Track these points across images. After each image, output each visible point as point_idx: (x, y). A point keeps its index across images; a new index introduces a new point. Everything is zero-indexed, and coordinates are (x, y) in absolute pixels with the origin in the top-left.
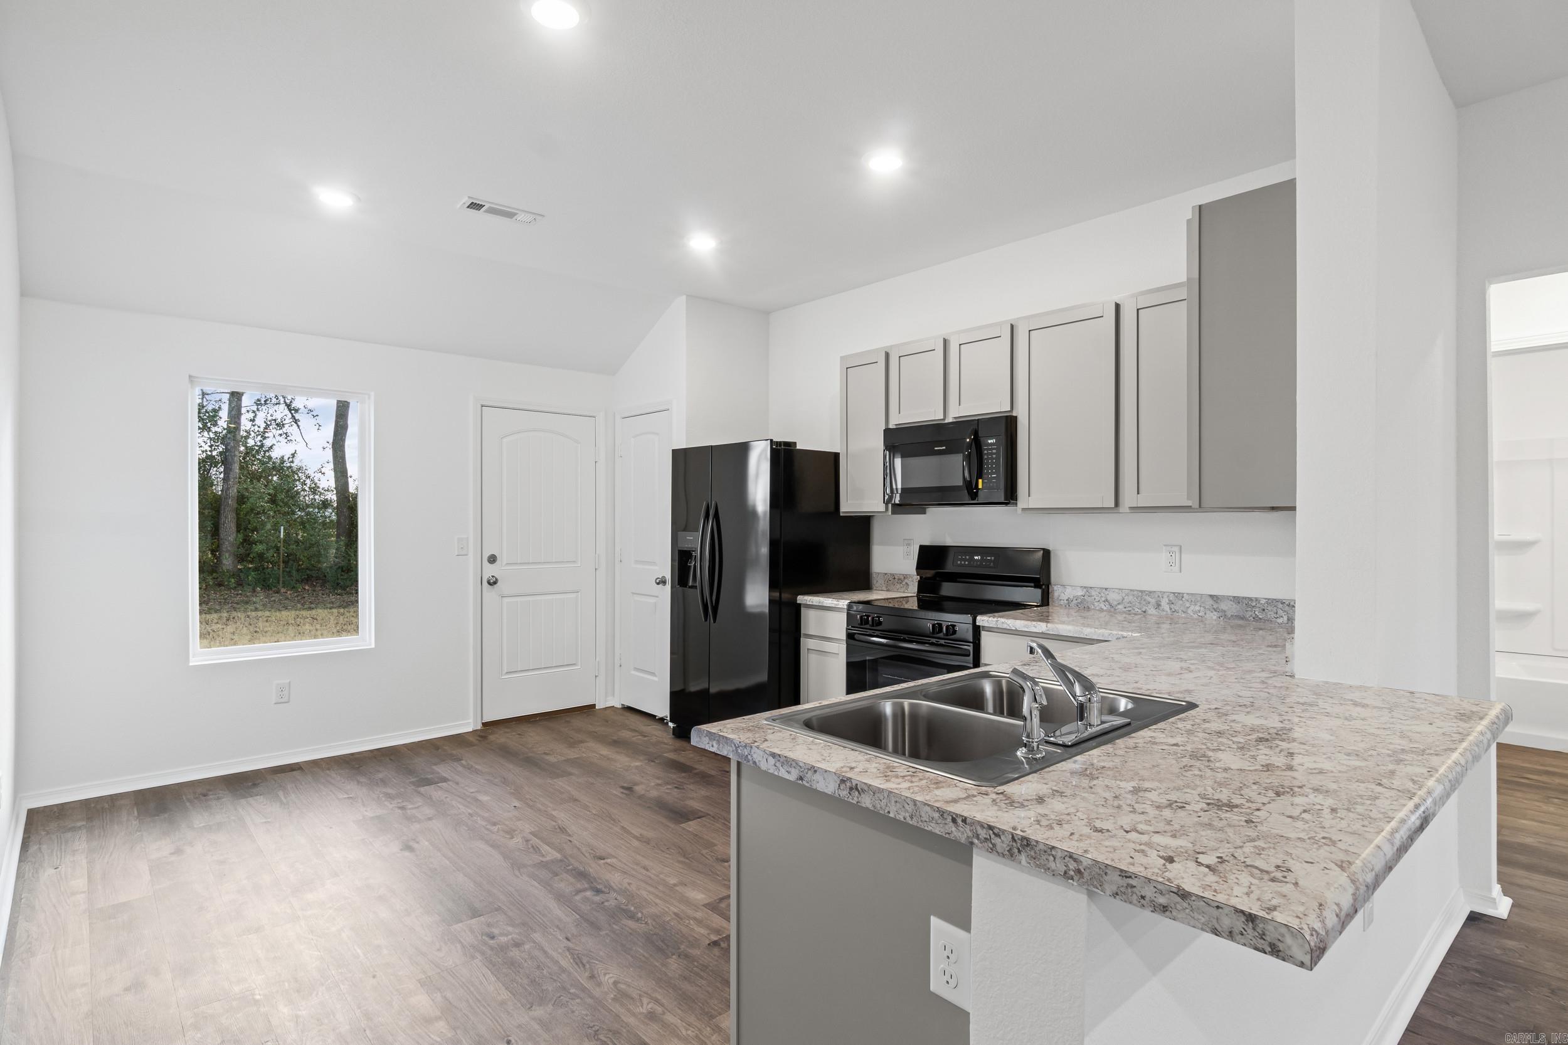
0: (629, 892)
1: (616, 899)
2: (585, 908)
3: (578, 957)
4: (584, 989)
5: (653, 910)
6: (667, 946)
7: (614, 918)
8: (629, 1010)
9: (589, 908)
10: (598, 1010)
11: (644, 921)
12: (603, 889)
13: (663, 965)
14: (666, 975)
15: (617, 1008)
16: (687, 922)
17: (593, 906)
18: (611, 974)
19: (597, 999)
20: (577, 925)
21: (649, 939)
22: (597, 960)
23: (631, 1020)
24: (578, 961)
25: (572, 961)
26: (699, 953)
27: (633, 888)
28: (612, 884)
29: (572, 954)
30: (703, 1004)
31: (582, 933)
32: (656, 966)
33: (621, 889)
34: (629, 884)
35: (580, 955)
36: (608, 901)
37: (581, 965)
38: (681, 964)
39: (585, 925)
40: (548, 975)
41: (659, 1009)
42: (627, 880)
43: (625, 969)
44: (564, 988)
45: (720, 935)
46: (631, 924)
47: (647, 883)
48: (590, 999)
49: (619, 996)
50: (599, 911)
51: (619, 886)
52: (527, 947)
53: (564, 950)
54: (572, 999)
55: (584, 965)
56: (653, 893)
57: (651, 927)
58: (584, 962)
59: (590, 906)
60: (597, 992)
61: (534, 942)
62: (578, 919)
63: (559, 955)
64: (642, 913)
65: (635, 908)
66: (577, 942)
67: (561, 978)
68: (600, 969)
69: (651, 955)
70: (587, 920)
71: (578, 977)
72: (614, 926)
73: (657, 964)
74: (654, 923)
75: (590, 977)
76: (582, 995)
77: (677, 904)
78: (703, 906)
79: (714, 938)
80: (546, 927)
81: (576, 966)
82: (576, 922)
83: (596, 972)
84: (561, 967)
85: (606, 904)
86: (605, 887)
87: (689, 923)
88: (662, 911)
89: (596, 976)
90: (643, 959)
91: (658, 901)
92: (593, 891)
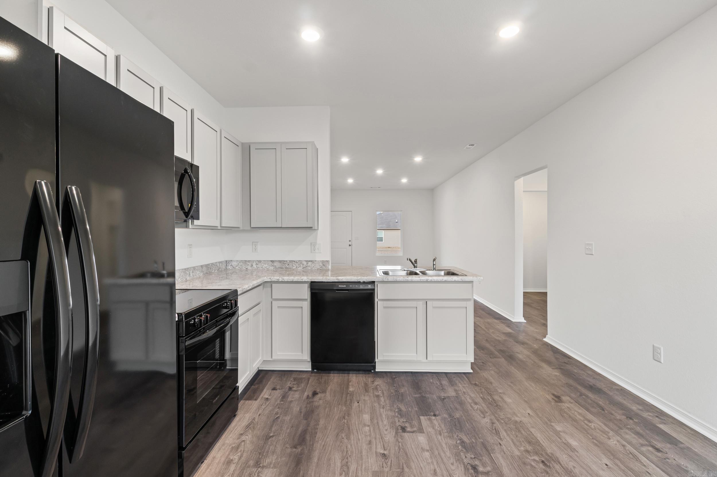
0: (456, 458)
1: (466, 457)
2: (486, 459)
3: (497, 434)
4: (498, 420)
5: (450, 442)
6: (455, 422)
7: (472, 446)
8: (483, 408)
9: (484, 458)
10: (494, 412)
11: (458, 438)
12: (470, 468)
13: (462, 416)
14: (463, 413)
15: (487, 410)
16: (438, 429)
17: (481, 458)
18: (485, 422)
19: (493, 415)
20: (494, 450)
21: (461, 429)
22: (489, 429)
23: (483, 405)
24: (498, 432)
25: (500, 433)
26: (445, 415)
27: (452, 460)
28: (463, 470)
29: (499, 436)
30: (457, 400)
31: (492, 445)
32: (465, 417)
33: (460, 463)
34: (452, 464)
35: (496, 434)
36: (471, 458)
37: (497, 430)
38: (455, 414)
39: (489, 448)
40: (512, 431)
41: (472, 404)
42: (453, 468)
43: (478, 421)
44: (506, 423)
45: (430, 418)
46: (465, 439)
47: (442, 459)
48: (496, 416)
49: (485, 413)
50: (479, 453)
51: (460, 466)
52: (522, 448)
53: (503, 439)
54: (503, 419)
55: (495, 429)
56: (443, 451)
57: (457, 433)
58: (494, 431)
59: (483, 459)
60: (493, 417)
61: (518, 450)
62: (492, 453)
63: (506, 438)
64: (456, 442)
65: (458, 447)
66: (496, 441)
67: (506, 428)
68: (489, 425)
69: (464, 422)
70: (487, 450)
71: (499, 425)
72: (474, 441)
73: (464, 418)
74: (454, 435)
75: (494, 424)
76: (499, 419)
77: (436, 439)
78: (424, 433)
79: (433, 418)
80: (511, 456)
81: (499, 430)
82: (494, 452)
83: (491, 424)
84: (506, 432)
85: (473, 456)
86: (468, 469)
87: (438, 428)
88: (446, 439)
89: (491, 423)
90: (468, 422)
91: (444, 446)
92: (477, 470)
